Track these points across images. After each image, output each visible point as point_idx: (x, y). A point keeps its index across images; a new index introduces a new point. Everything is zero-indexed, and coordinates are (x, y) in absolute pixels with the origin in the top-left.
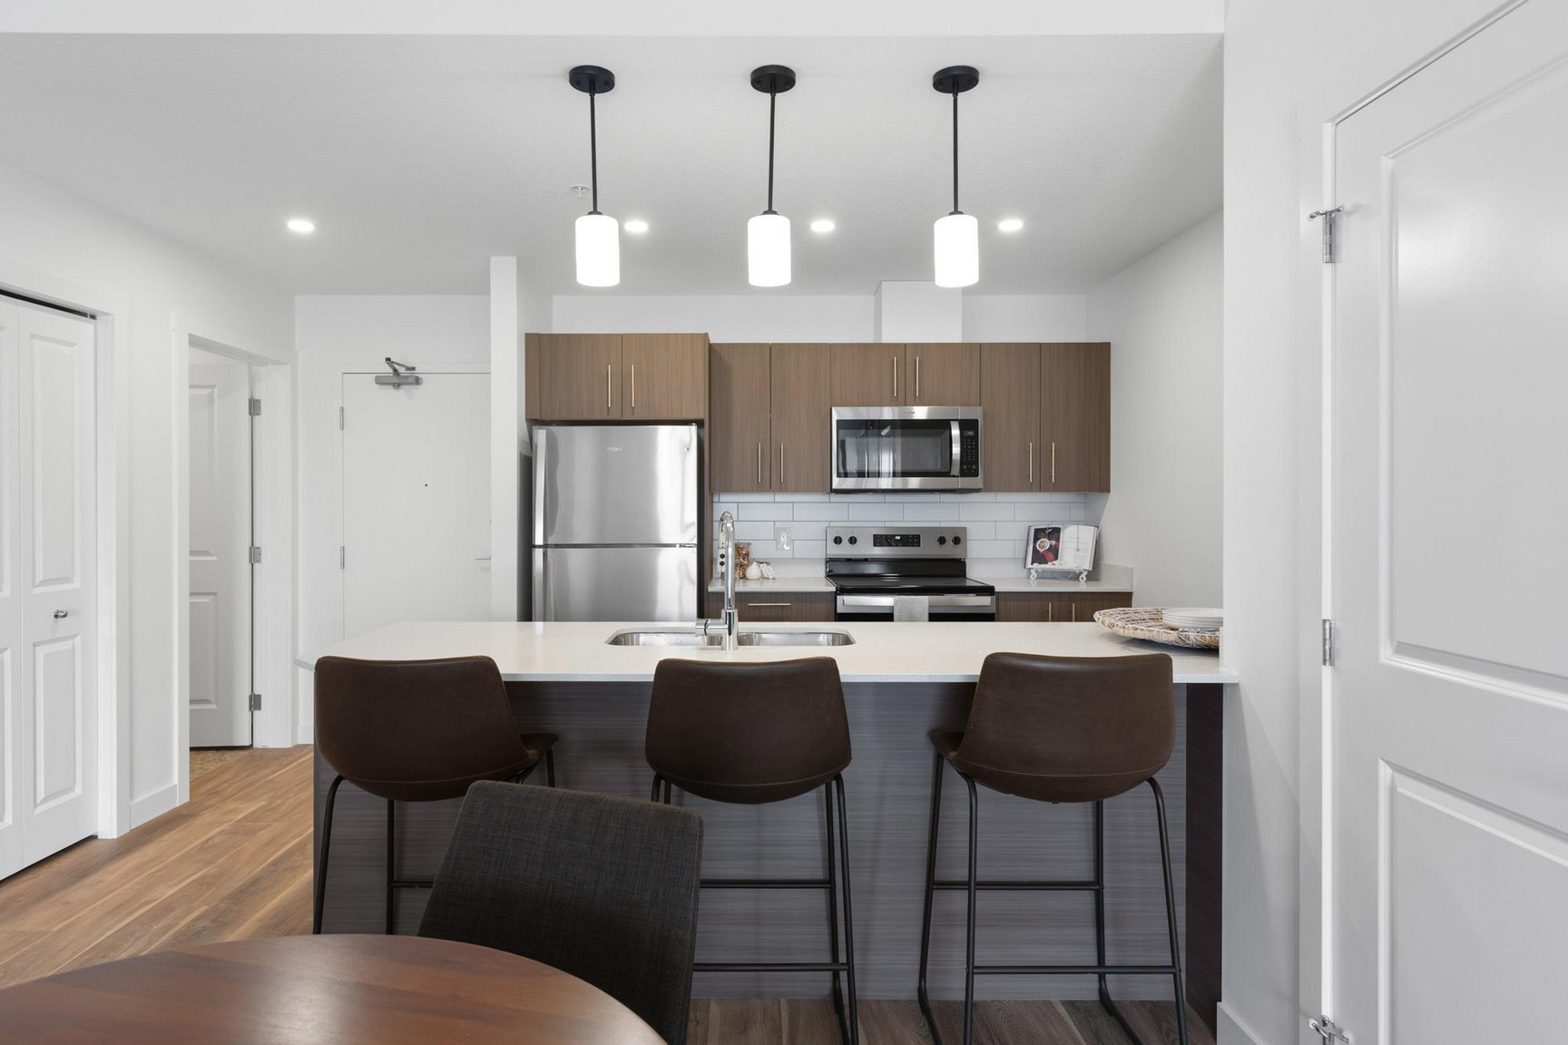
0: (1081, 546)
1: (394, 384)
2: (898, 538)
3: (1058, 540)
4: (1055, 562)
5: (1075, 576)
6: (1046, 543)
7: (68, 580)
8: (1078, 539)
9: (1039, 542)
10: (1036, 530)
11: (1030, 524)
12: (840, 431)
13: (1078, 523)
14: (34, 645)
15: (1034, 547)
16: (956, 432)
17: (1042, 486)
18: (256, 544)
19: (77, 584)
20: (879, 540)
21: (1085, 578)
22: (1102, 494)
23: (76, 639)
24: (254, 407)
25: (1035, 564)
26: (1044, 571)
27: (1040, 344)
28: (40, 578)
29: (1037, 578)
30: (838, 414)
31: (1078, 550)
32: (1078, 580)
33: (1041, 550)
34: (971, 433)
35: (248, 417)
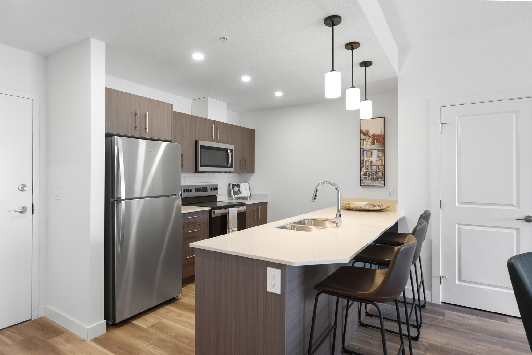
2: (202, 189)
3: (239, 187)
4: (240, 194)
5: (246, 198)
6: (236, 189)
8: (245, 187)
9: (234, 188)
11: (230, 183)
12: (201, 150)
13: (244, 182)
15: (233, 190)
16: (230, 153)
20: (197, 190)
21: (249, 199)
22: (252, 173)
27: (242, 127)
31: (246, 190)
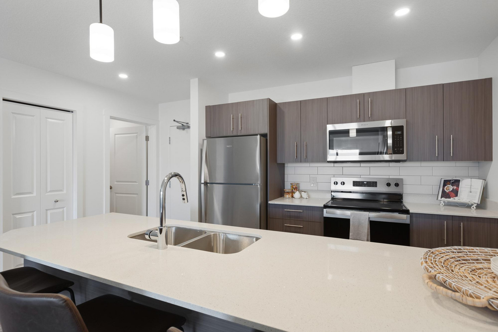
0: (472, 190)
1: (182, 129)
2: (366, 183)
3: (458, 186)
4: (455, 198)
5: (468, 206)
6: (450, 188)
7: (61, 191)
8: (472, 186)
9: (446, 187)
10: (445, 181)
11: (443, 177)
12: (330, 135)
13: (472, 177)
14: (47, 210)
15: (443, 189)
16: (390, 133)
17: (444, 157)
18: (148, 180)
19: (65, 192)
20: (356, 184)
21: (475, 208)
22: (486, 162)
23: (64, 208)
24: (147, 138)
25: (443, 198)
26: (449, 202)
27: (443, 85)
28: (49, 190)
29: (444, 205)
30: (330, 127)
31: (471, 192)
32: (471, 208)
33: (447, 191)
34: (399, 133)
35: (145, 142)
